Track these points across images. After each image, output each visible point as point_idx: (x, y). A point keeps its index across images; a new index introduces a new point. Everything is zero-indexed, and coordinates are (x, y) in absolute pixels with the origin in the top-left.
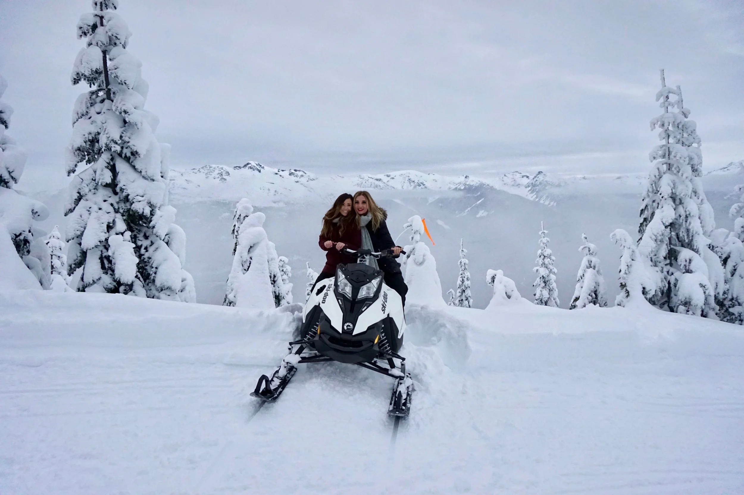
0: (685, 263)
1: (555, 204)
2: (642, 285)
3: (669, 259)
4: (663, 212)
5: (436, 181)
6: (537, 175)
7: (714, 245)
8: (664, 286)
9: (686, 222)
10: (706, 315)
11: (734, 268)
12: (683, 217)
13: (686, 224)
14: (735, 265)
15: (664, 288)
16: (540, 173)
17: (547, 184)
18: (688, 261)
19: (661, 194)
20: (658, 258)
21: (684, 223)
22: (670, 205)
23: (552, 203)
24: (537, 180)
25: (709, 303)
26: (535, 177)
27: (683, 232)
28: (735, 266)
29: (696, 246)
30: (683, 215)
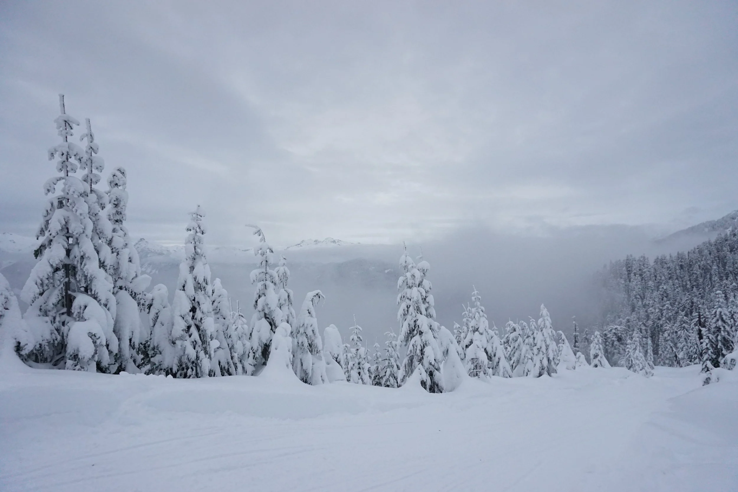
0: (79, 311)
1: (157, 272)
2: (16, 339)
3: (66, 307)
4: (51, 251)
5: (14, 242)
6: (139, 242)
7: (136, 292)
8: (55, 338)
9: (81, 264)
10: (125, 368)
11: (156, 316)
12: (78, 258)
13: (81, 266)
14: (157, 311)
15: (54, 341)
16: (141, 240)
17: (148, 251)
18: (83, 307)
19: (49, 231)
20: (47, 305)
21: (79, 265)
22: (60, 245)
23: (154, 271)
24: (138, 247)
25: (124, 355)
26: (137, 244)
27: (79, 275)
28: (157, 313)
29: (95, 291)
30: (78, 256)
